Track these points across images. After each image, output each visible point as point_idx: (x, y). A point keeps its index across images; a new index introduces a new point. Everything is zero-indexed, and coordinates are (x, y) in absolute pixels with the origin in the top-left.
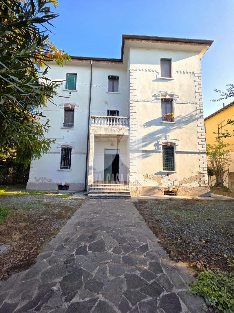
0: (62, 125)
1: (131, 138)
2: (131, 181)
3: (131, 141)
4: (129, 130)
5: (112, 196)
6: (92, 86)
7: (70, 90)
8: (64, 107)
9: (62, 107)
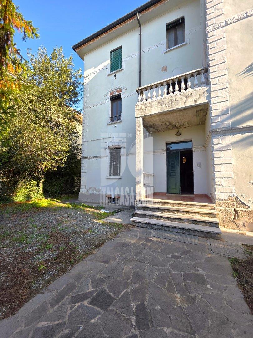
0: (109, 120)
1: (213, 107)
2: (218, 195)
3: (214, 113)
4: (209, 91)
5: (175, 228)
6: (142, 53)
7: (115, 71)
8: (109, 96)
9: (107, 97)
